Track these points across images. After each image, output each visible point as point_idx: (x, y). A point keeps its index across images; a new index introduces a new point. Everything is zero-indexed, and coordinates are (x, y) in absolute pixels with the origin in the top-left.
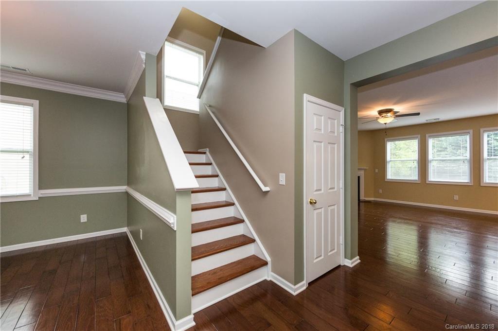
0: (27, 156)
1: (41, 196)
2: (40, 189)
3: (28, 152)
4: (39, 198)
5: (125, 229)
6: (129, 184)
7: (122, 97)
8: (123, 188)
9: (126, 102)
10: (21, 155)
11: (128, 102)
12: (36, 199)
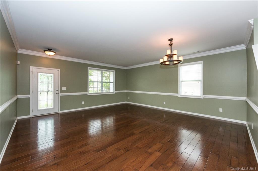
0: (200, 82)
1: (204, 97)
2: (204, 95)
3: (200, 81)
4: (204, 98)
5: (245, 122)
6: (248, 96)
7: (243, 46)
8: (244, 98)
9: (245, 48)
10: (198, 82)
11: (247, 48)
12: (202, 98)
